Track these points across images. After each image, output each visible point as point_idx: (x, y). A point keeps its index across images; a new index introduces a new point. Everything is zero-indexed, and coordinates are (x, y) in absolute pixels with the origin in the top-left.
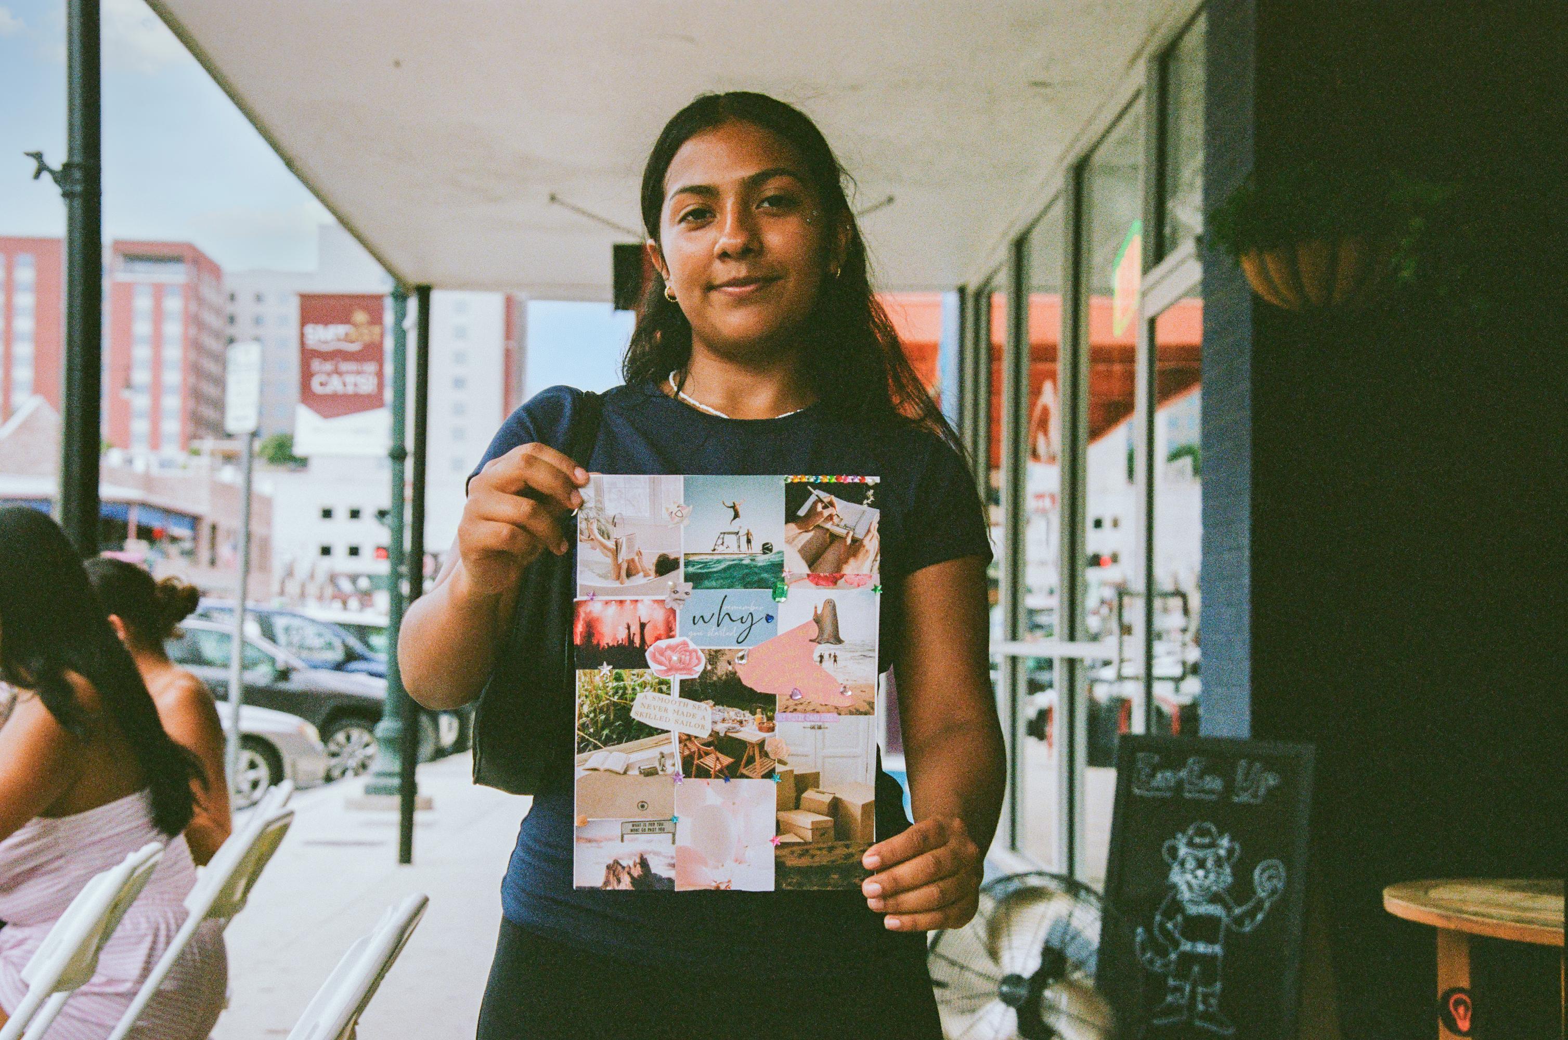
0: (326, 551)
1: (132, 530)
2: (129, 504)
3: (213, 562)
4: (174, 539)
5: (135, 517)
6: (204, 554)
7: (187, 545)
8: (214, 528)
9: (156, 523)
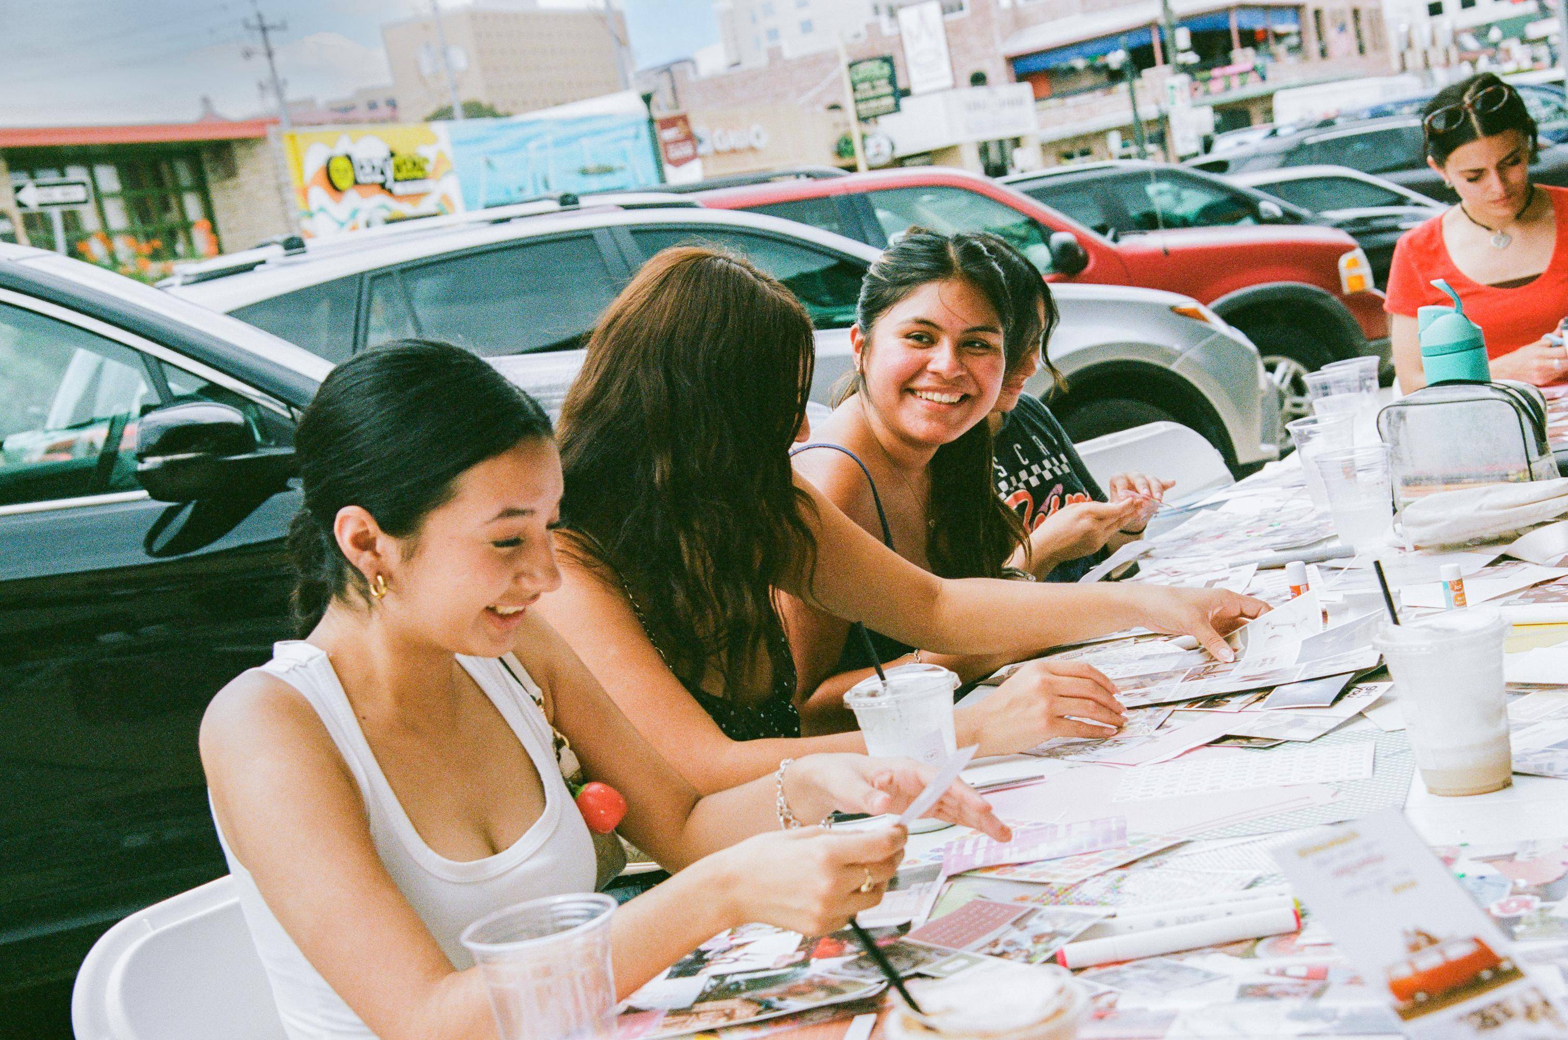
0: (1435, 10)
1: (1235, 37)
2: (1227, 10)
3: (1323, 53)
4: (1279, 37)
5: (1234, 23)
6: (1313, 46)
7: (1294, 40)
8: (1317, 13)
9: (1258, 23)
